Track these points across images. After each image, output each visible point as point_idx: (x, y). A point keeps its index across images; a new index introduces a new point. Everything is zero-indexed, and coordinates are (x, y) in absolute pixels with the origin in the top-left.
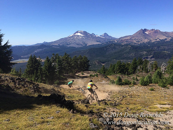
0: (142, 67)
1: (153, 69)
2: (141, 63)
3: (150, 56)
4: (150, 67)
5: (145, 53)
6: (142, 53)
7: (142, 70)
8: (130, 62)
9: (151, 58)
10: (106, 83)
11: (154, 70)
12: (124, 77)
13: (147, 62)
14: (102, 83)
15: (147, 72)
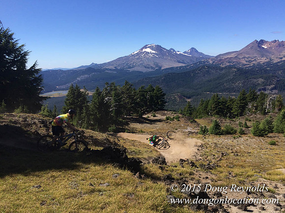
0: (255, 105)
1: (274, 108)
2: (254, 98)
3: (269, 86)
4: (269, 105)
5: (261, 80)
6: (255, 80)
7: (256, 109)
8: (235, 96)
9: (272, 89)
10: (193, 131)
11: (276, 110)
12: (224, 121)
13: (264, 97)
14: (187, 131)
15: (265, 114)
